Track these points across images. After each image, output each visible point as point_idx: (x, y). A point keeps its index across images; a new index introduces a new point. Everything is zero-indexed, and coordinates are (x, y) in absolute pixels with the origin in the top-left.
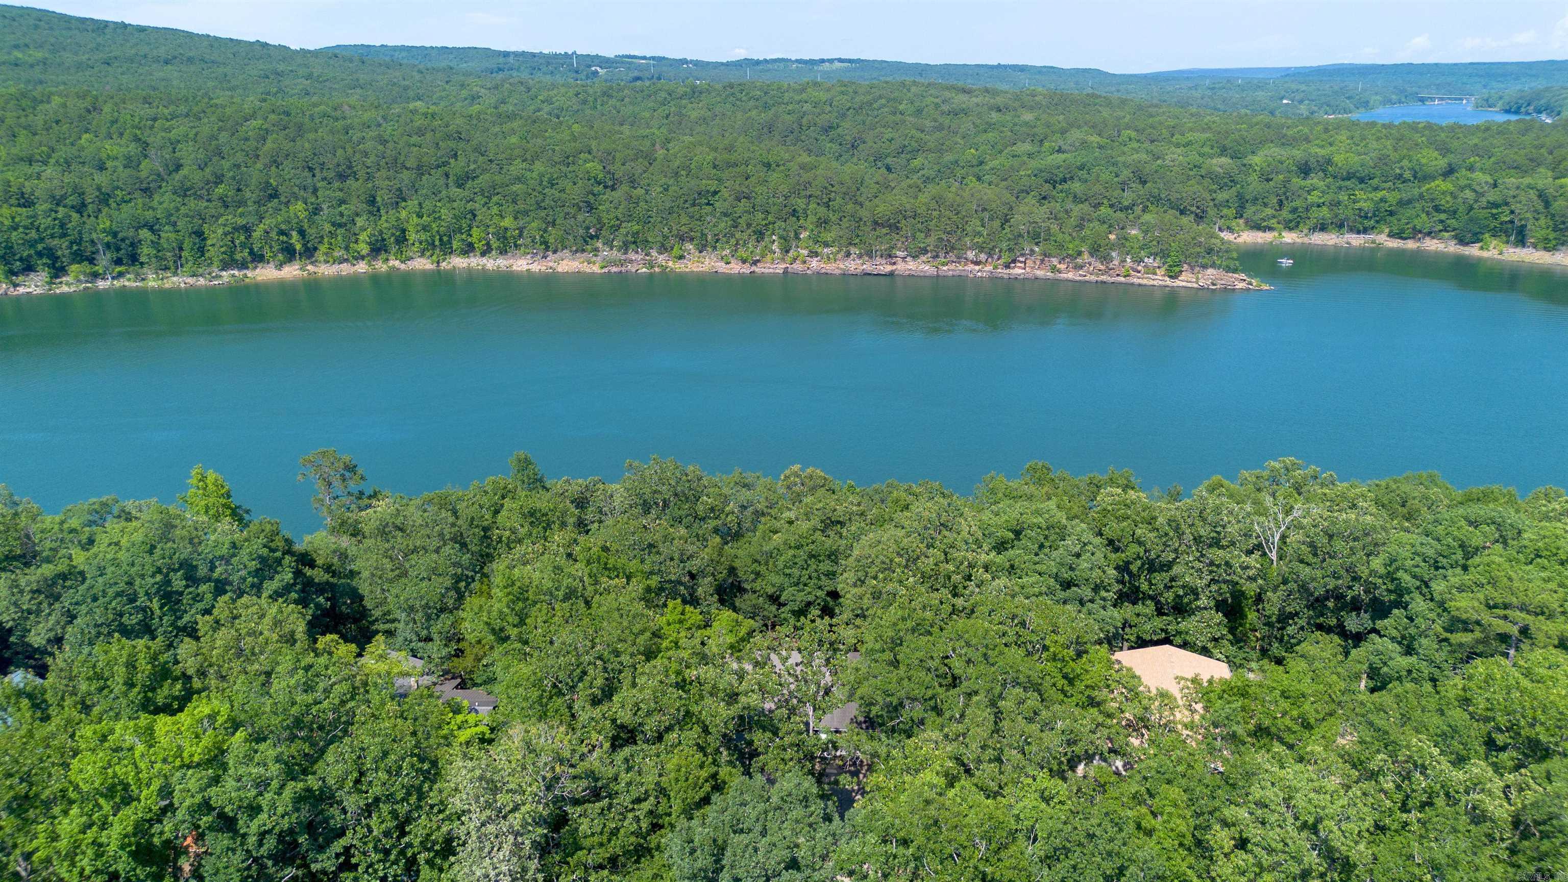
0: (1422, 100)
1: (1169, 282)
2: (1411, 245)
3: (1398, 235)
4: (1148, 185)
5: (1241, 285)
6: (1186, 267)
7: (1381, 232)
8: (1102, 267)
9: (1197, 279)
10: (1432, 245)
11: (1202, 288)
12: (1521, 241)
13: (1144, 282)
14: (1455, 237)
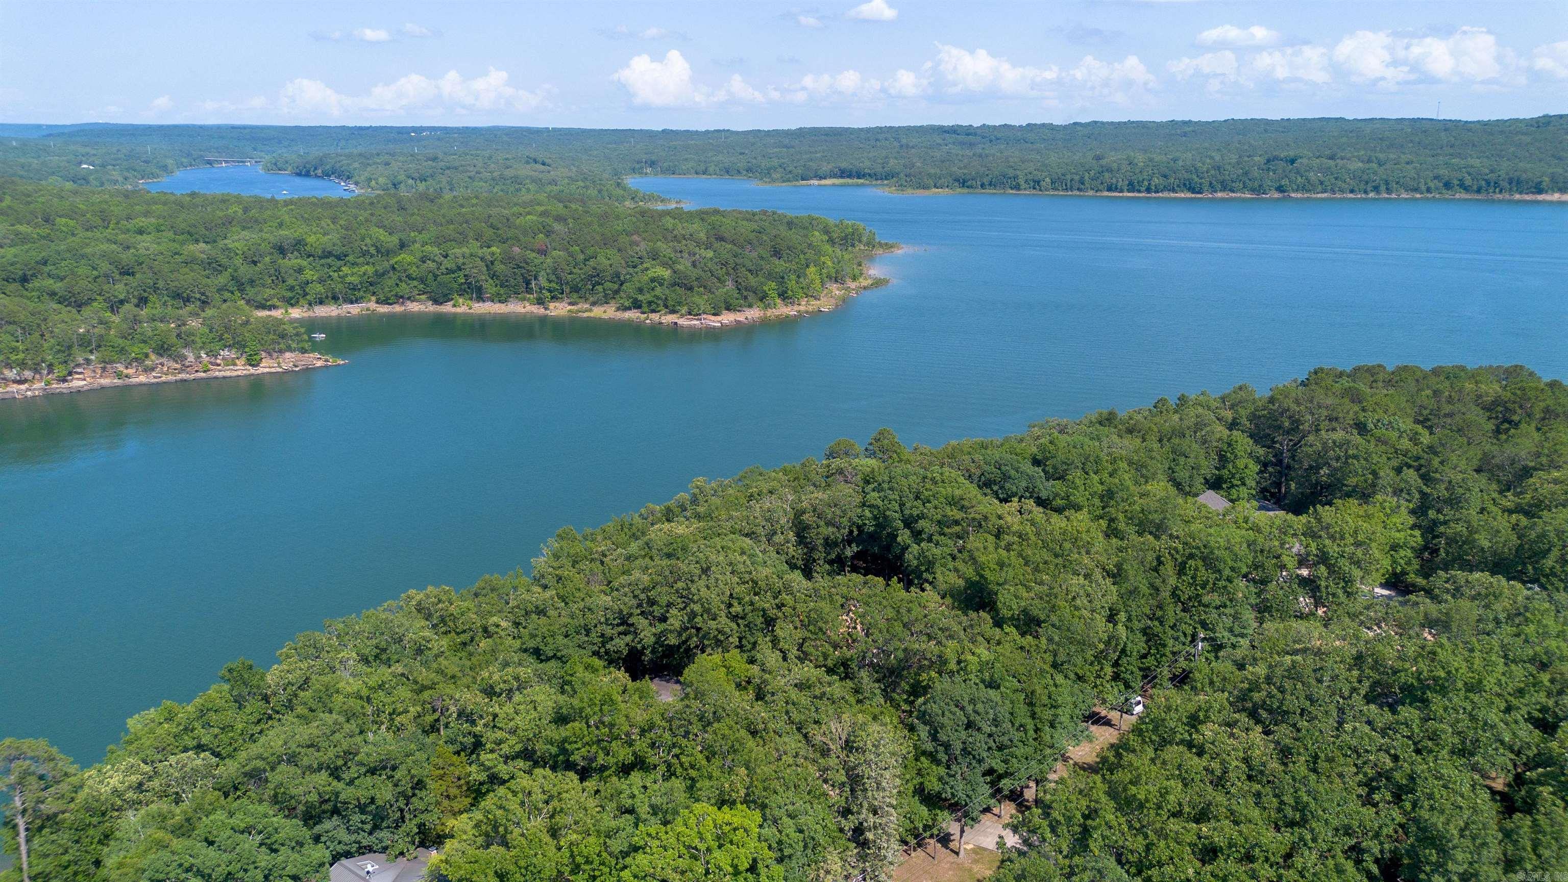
0: (210, 163)
1: (252, 370)
2: (398, 308)
3: (386, 302)
4: (137, 276)
5: (319, 364)
6: (264, 354)
7: (370, 301)
8: (178, 366)
9: (279, 363)
10: (414, 307)
11: (286, 372)
12: (480, 299)
13: (228, 374)
14: (430, 298)
